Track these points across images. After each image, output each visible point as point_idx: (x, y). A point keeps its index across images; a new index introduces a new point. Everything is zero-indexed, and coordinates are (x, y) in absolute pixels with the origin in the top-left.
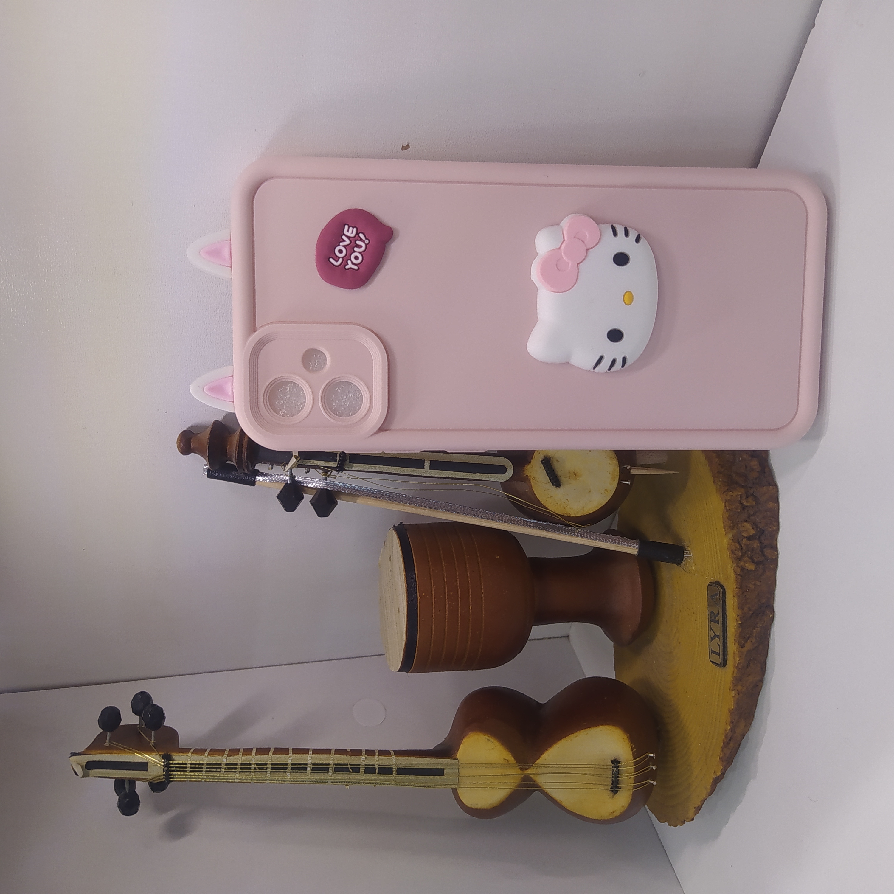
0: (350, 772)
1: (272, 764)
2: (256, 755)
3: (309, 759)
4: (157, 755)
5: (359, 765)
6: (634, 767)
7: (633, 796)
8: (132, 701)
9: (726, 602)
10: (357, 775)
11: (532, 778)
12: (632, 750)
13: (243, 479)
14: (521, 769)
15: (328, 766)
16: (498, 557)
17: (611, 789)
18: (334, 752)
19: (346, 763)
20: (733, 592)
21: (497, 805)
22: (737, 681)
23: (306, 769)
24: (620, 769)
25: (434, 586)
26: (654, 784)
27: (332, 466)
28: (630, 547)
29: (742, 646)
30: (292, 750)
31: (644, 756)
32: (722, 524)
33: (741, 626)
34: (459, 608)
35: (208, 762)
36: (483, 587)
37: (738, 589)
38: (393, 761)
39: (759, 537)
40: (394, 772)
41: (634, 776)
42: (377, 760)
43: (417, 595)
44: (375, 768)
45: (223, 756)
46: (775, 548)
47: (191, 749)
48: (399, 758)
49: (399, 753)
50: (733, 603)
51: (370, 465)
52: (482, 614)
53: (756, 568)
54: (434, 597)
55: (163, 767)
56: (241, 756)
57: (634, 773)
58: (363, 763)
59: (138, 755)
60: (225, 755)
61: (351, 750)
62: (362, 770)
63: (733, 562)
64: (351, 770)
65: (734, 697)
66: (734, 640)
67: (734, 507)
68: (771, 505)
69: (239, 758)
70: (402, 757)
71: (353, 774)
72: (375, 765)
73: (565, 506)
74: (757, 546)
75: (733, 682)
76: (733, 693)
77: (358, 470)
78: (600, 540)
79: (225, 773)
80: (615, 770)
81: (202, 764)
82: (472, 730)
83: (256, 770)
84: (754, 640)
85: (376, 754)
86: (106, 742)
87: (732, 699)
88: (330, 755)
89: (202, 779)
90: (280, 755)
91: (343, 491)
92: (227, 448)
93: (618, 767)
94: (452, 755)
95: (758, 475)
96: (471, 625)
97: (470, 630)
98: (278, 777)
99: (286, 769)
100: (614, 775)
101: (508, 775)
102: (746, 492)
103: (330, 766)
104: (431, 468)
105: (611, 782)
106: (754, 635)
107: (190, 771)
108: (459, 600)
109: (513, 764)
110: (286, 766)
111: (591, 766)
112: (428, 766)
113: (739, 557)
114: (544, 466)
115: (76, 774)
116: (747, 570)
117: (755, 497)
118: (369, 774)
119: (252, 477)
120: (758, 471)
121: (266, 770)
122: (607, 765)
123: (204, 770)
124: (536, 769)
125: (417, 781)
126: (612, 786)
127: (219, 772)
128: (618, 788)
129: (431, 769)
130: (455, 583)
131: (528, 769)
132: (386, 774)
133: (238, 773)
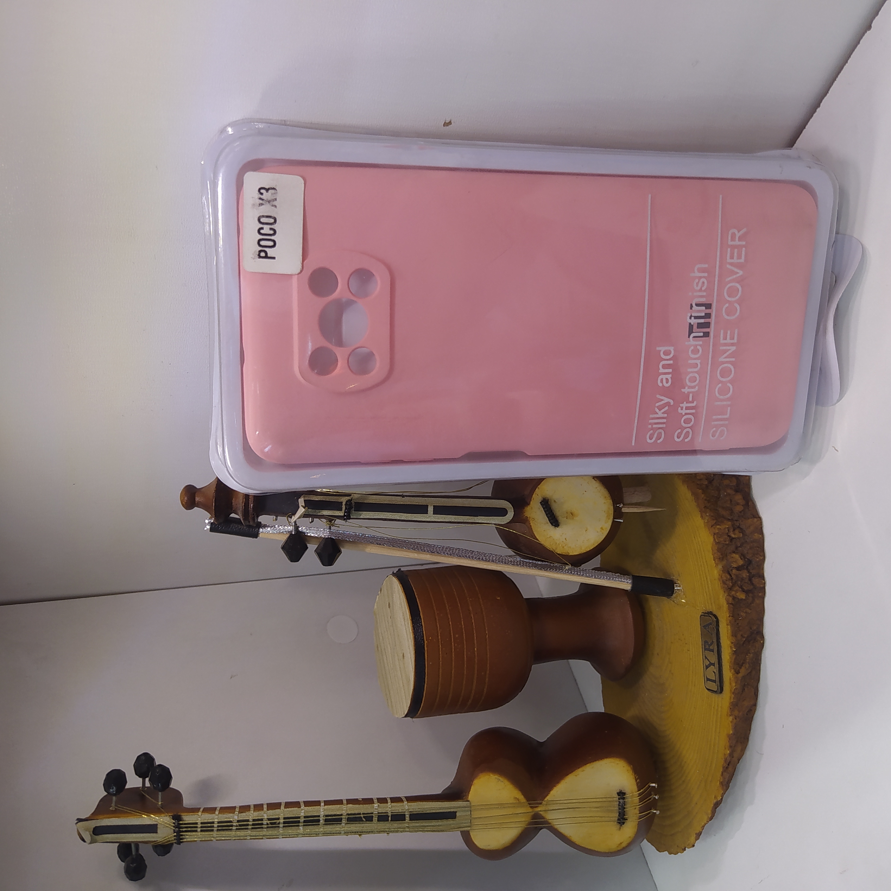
1: (284, 818)
2: (268, 810)
3: (322, 811)
4: (166, 816)
5: (372, 813)
6: (639, 797)
7: (638, 827)
8: (135, 762)
9: (720, 630)
10: (371, 823)
11: (541, 815)
12: (636, 781)
13: (246, 530)
14: (531, 807)
15: (341, 817)
16: (499, 598)
17: (617, 820)
18: (346, 802)
19: (359, 812)
20: (727, 620)
21: (508, 845)
22: (734, 706)
23: (319, 821)
24: (626, 800)
25: (440, 629)
26: (657, 813)
27: (338, 515)
28: (624, 583)
29: (737, 672)
30: (303, 803)
31: (647, 786)
32: (712, 556)
33: (735, 652)
34: (465, 650)
35: (220, 820)
36: (486, 629)
37: (731, 618)
38: (406, 807)
39: (747, 567)
40: (407, 818)
41: (638, 807)
42: (389, 807)
43: (423, 639)
44: (387, 815)
45: (234, 813)
46: (762, 577)
47: (200, 808)
48: (411, 804)
49: (410, 799)
50: (727, 631)
51: (374, 513)
52: (487, 655)
53: (746, 597)
54: (440, 641)
55: (174, 828)
56: (252, 813)
57: (639, 803)
58: (375, 811)
59: (146, 817)
60: (236, 812)
61: (363, 799)
62: (375, 819)
63: (724, 592)
65: (731, 722)
66: (730, 666)
67: (722, 540)
69: (251, 814)
70: (414, 803)
71: (367, 823)
72: (388, 813)
73: (564, 545)
74: (746, 575)
75: (731, 707)
76: (731, 718)
77: (363, 517)
78: (595, 578)
79: (237, 831)
80: (621, 801)
81: (213, 823)
82: (482, 771)
83: (268, 826)
84: (747, 666)
85: (388, 802)
86: (111, 807)
87: (731, 724)
88: (343, 805)
89: (214, 837)
90: (292, 809)
91: (348, 540)
92: (233, 501)
93: (624, 798)
94: (464, 797)
95: (743, 508)
96: (476, 666)
97: (476, 672)
98: (291, 831)
99: (299, 822)
100: (620, 807)
101: (518, 814)
102: (733, 525)
103: (343, 817)
104: (435, 513)
105: (618, 813)
106: (748, 661)
107: (201, 831)
108: (465, 642)
109: (523, 802)
110: (299, 819)
111: (598, 800)
112: (440, 809)
113: (730, 587)
114: (543, 507)
115: (83, 840)
116: (738, 598)
117: (741, 529)
118: (382, 822)
119: (255, 528)
120: (743, 505)
121: (278, 825)
122: (614, 797)
123: (215, 829)
124: (545, 806)
125: (430, 826)
126: (618, 818)
127: (231, 830)
128: (624, 819)
129: (443, 813)
130: (460, 626)
131: (537, 807)
132: (399, 821)
133: (250, 829)
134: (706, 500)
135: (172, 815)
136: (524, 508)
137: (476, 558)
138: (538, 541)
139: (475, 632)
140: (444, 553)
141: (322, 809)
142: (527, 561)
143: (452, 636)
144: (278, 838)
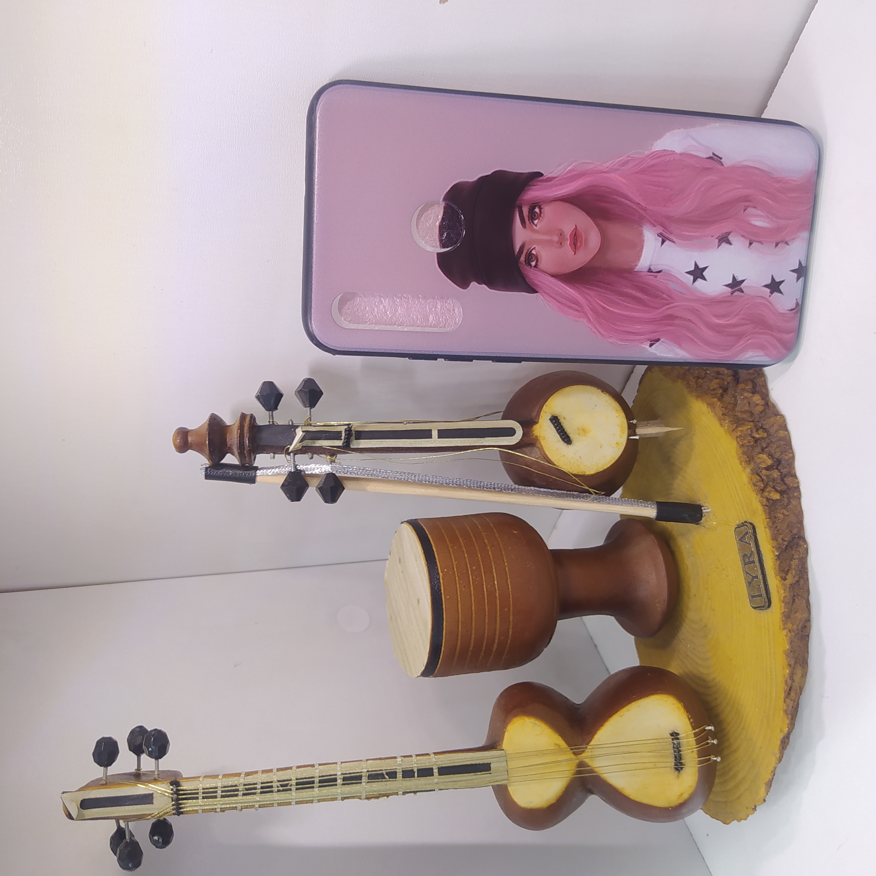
0: (385, 778)
1: (297, 779)
2: (277, 771)
3: (338, 771)
4: (163, 783)
5: (396, 769)
6: (695, 738)
7: (699, 774)
8: (129, 736)
9: (758, 537)
10: (396, 781)
11: (587, 763)
12: (689, 719)
13: (244, 474)
14: (575, 754)
15: (360, 774)
16: (516, 532)
17: (674, 766)
19: (381, 769)
20: (763, 524)
21: (554, 802)
22: (787, 617)
23: (335, 780)
24: (681, 741)
25: (455, 561)
27: (338, 445)
28: (648, 510)
29: (784, 579)
31: (702, 728)
32: (738, 461)
33: (778, 558)
34: (484, 583)
35: (224, 785)
36: (505, 561)
37: (767, 519)
38: (433, 760)
39: (777, 467)
40: (436, 773)
41: (696, 749)
42: (414, 762)
43: (438, 572)
44: (413, 770)
45: (239, 777)
46: (795, 476)
47: (200, 777)
48: (439, 756)
50: (766, 536)
51: (376, 440)
52: (509, 588)
53: (781, 498)
54: (456, 573)
55: (172, 796)
56: (260, 776)
57: (697, 744)
58: (399, 767)
59: (141, 786)
60: (242, 775)
62: (399, 775)
63: (756, 494)
65: (786, 636)
66: (775, 573)
67: (746, 442)
69: (259, 778)
70: (442, 755)
71: (389, 781)
72: (413, 767)
73: (579, 464)
74: (777, 475)
75: (784, 619)
76: (785, 632)
79: (244, 796)
80: (675, 742)
81: (216, 788)
82: (516, 716)
83: (279, 788)
84: (794, 572)
85: (413, 756)
87: (785, 638)
88: (362, 762)
89: (216, 805)
90: (305, 770)
91: (352, 477)
92: (227, 437)
93: (678, 739)
94: (497, 746)
95: (763, 408)
96: (498, 602)
97: (498, 608)
98: (305, 794)
99: (313, 782)
100: (675, 749)
101: (560, 761)
102: (754, 426)
103: (363, 774)
104: (439, 437)
105: (674, 758)
106: (793, 567)
107: (204, 798)
108: (483, 575)
109: (565, 748)
110: (313, 779)
111: (649, 742)
112: (472, 760)
113: (762, 488)
114: (552, 424)
115: (70, 817)
116: (772, 499)
117: (764, 429)
118: (408, 779)
119: (253, 471)
120: (762, 405)
121: (291, 787)
122: (666, 738)
123: (219, 795)
124: (591, 751)
125: (462, 781)
126: (675, 763)
127: (236, 795)
128: (681, 764)
129: (476, 764)
130: (477, 558)
131: (582, 753)
132: (427, 776)
133: (259, 795)
134: (722, 407)
135: (169, 782)
136: (533, 427)
137: (487, 488)
140: (453, 484)
141: (339, 767)
142: (542, 490)
143: (469, 568)
144: (290, 804)
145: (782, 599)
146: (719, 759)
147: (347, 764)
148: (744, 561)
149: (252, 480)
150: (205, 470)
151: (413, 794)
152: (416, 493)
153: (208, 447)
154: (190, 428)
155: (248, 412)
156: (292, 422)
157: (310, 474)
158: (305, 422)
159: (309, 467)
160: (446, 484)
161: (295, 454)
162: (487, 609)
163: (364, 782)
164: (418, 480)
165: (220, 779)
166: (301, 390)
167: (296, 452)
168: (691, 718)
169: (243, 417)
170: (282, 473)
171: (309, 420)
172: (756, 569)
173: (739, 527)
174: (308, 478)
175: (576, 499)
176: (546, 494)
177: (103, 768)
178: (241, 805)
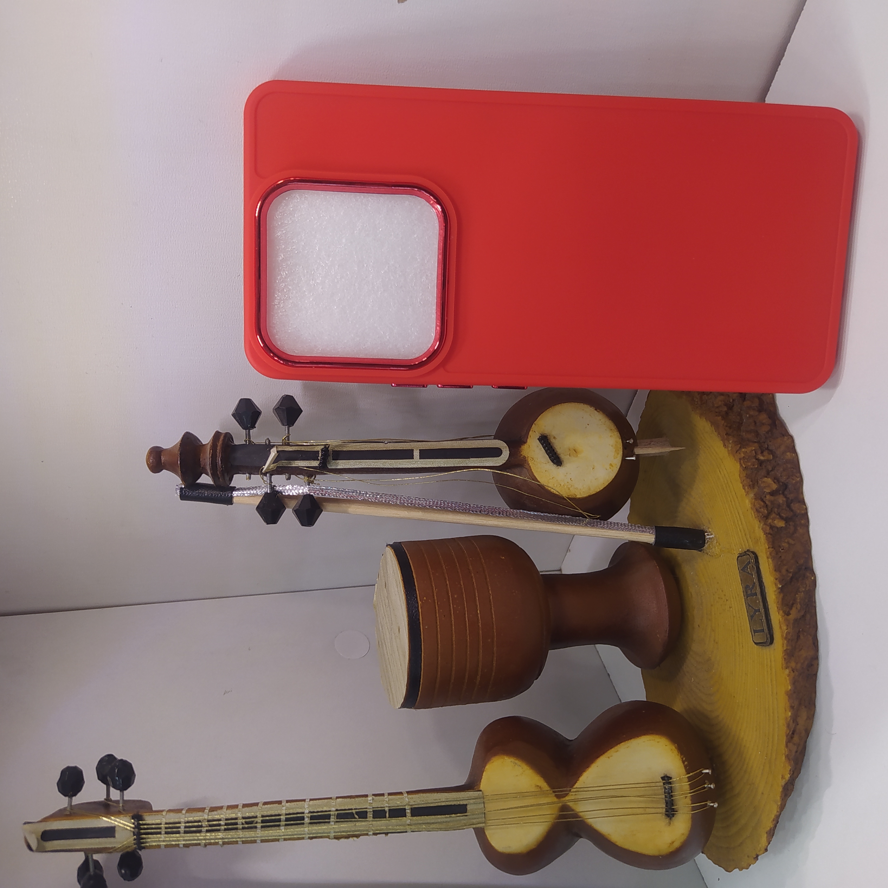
0: (355, 818)
1: (263, 816)
2: (242, 810)
3: (307, 808)
4: (126, 816)
5: (366, 808)
6: (689, 783)
7: (692, 821)
9: (760, 568)
10: (366, 821)
11: (570, 807)
12: (683, 762)
13: (219, 495)
14: (558, 797)
15: (329, 813)
16: (504, 558)
17: (665, 812)
18: (335, 798)
19: (350, 808)
20: (766, 553)
21: (534, 847)
23: (303, 818)
24: (673, 785)
25: (435, 589)
26: (715, 806)
27: (315, 465)
28: (646, 534)
29: (788, 614)
30: (285, 801)
31: (698, 771)
32: (741, 485)
33: (781, 590)
34: (466, 613)
35: (187, 820)
36: (490, 588)
37: (771, 549)
38: (406, 801)
39: (783, 492)
40: (408, 813)
41: (690, 795)
42: (386, 801)
43: (417, 600)
44: (384, 810)
45: (204, 811)
46: (803, 502)
47: (165, 810)
48: (412, 796)
49: (412, 792)
50: (769, 566)
51: (355, 461)
52: (492, 617)
53: (786, 526)
55: (134, 830)
56: (225, 812)
57: (691, 790)
58: (370, 806)
59: (104, 819)
60: (206, 811)
61: (355, 795)
62: (370, 815)
63: (760, 522)
64: (356, 816)
65: (789, 675)
66: (777, 608)
67: (750, 464)
68: (789, 455)
69: (224, 814)
70: (416, 794)
71: (359, 821)
72: (384, 807)
73: (569, 486)
74: (783, 501)
75: (786, 658)
76: (787, 671)
77: (343, 468)
79: (208, 832)
80: (667, 786)
81: (179, 823)
82: (495, 754)
83: (244, 826)
84: (799, 606)
85: (386, 796)
87: (788, 678)
88: (331, 800)
89: (178, 841)
90: (272, 805)
92: (200, 457)
93: (670, 783)
94: (475, 786)
95: (770, 427)
96: (481, 632)
97: (481, 638)
98: (271, 832)
99: (279, 820)
100: (666, 794)
101: (542, 804)
102: (759, 447)
103: (331, 813)
104: (421, 457)
105: (665, 804)
106: (798, 601)
107: (166, 833)
108: (465, 603)
109: (547, 791)
110: (279, 817)
111: (637, 786)
112: (447, 801)
113: (765, 515)
114: (541, 444)
115: (30, 848)
116: (777, 528)
117: (770, 451)
118: (379, 819)
119: (229, 492)
120: (769, 425)
121: (256, 825)
122: (657, 782)
123: (182, 830)
124: (575, 795)
125: (436, 823)
126: (666, 809)
127: (200, 832)
128: (673, 810)
129: (451, 805)
130: (459, 586)
131: (565, 797)
132: (399, 817)
133: (223, 832)
134: (726, 426)
135: (132, 815)
136: (521, 447)
137: (473, 511)
138: (539, 483)
139: (476, 592)
140: (437, 507)
141: (307, 805)
142: (532, 513)
143: (450, 596)
144: (255, 842)
145: (785, 636)
146: (716, 805)
147: (315, 801)
148: (747, 593)
149: (229, 501)
150: (179, 491)
151: (384, 835)
152: (399, 516)
153: (179, 467)
154: (164, 448)
155: (223, 431)
156: (270, 441)
157: (287, 495)
158: (283, 441)
159: (287, 488)
160: (429, 506)
161: (271, 475)
162: (468, 640)
163: (333, 821)
164: (400, 502)
165: (183, 814)
166: (278, 408)
167: (271, 473)
168: (685, 760)
169: (217, 435)
170: (259, 494)
171: (286, 439)
172: (758, 601)
173: (740, 556)
174: (286, 499)
175: (568, 524)
176: (536, 518)
177: (67, 798)
178: (204, 841)
